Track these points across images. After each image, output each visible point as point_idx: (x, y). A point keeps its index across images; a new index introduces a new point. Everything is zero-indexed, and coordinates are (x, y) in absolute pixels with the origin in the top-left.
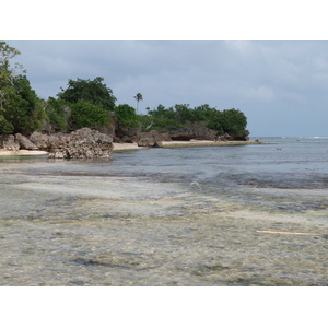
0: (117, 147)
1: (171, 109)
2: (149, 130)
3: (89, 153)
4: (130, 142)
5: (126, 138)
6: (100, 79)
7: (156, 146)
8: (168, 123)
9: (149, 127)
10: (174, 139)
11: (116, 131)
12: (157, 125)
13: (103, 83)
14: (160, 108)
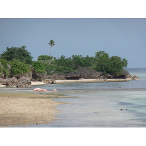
0: (33, 83)
1: (70, 58)
2: (53, 73)
3: (24, 85)
4: (40, 81)
5: (38, 79)
6: (24, 47)
7: (53, 83)
8: (64, 69)
9: (52, 72)
10: (67, 79)
11: (33, 75)
12: (57, 70)
13: (25, 49)
14: (62, 57)
